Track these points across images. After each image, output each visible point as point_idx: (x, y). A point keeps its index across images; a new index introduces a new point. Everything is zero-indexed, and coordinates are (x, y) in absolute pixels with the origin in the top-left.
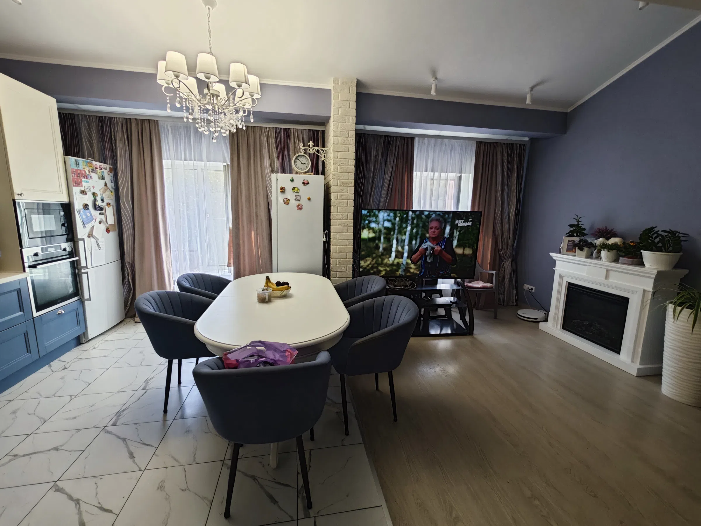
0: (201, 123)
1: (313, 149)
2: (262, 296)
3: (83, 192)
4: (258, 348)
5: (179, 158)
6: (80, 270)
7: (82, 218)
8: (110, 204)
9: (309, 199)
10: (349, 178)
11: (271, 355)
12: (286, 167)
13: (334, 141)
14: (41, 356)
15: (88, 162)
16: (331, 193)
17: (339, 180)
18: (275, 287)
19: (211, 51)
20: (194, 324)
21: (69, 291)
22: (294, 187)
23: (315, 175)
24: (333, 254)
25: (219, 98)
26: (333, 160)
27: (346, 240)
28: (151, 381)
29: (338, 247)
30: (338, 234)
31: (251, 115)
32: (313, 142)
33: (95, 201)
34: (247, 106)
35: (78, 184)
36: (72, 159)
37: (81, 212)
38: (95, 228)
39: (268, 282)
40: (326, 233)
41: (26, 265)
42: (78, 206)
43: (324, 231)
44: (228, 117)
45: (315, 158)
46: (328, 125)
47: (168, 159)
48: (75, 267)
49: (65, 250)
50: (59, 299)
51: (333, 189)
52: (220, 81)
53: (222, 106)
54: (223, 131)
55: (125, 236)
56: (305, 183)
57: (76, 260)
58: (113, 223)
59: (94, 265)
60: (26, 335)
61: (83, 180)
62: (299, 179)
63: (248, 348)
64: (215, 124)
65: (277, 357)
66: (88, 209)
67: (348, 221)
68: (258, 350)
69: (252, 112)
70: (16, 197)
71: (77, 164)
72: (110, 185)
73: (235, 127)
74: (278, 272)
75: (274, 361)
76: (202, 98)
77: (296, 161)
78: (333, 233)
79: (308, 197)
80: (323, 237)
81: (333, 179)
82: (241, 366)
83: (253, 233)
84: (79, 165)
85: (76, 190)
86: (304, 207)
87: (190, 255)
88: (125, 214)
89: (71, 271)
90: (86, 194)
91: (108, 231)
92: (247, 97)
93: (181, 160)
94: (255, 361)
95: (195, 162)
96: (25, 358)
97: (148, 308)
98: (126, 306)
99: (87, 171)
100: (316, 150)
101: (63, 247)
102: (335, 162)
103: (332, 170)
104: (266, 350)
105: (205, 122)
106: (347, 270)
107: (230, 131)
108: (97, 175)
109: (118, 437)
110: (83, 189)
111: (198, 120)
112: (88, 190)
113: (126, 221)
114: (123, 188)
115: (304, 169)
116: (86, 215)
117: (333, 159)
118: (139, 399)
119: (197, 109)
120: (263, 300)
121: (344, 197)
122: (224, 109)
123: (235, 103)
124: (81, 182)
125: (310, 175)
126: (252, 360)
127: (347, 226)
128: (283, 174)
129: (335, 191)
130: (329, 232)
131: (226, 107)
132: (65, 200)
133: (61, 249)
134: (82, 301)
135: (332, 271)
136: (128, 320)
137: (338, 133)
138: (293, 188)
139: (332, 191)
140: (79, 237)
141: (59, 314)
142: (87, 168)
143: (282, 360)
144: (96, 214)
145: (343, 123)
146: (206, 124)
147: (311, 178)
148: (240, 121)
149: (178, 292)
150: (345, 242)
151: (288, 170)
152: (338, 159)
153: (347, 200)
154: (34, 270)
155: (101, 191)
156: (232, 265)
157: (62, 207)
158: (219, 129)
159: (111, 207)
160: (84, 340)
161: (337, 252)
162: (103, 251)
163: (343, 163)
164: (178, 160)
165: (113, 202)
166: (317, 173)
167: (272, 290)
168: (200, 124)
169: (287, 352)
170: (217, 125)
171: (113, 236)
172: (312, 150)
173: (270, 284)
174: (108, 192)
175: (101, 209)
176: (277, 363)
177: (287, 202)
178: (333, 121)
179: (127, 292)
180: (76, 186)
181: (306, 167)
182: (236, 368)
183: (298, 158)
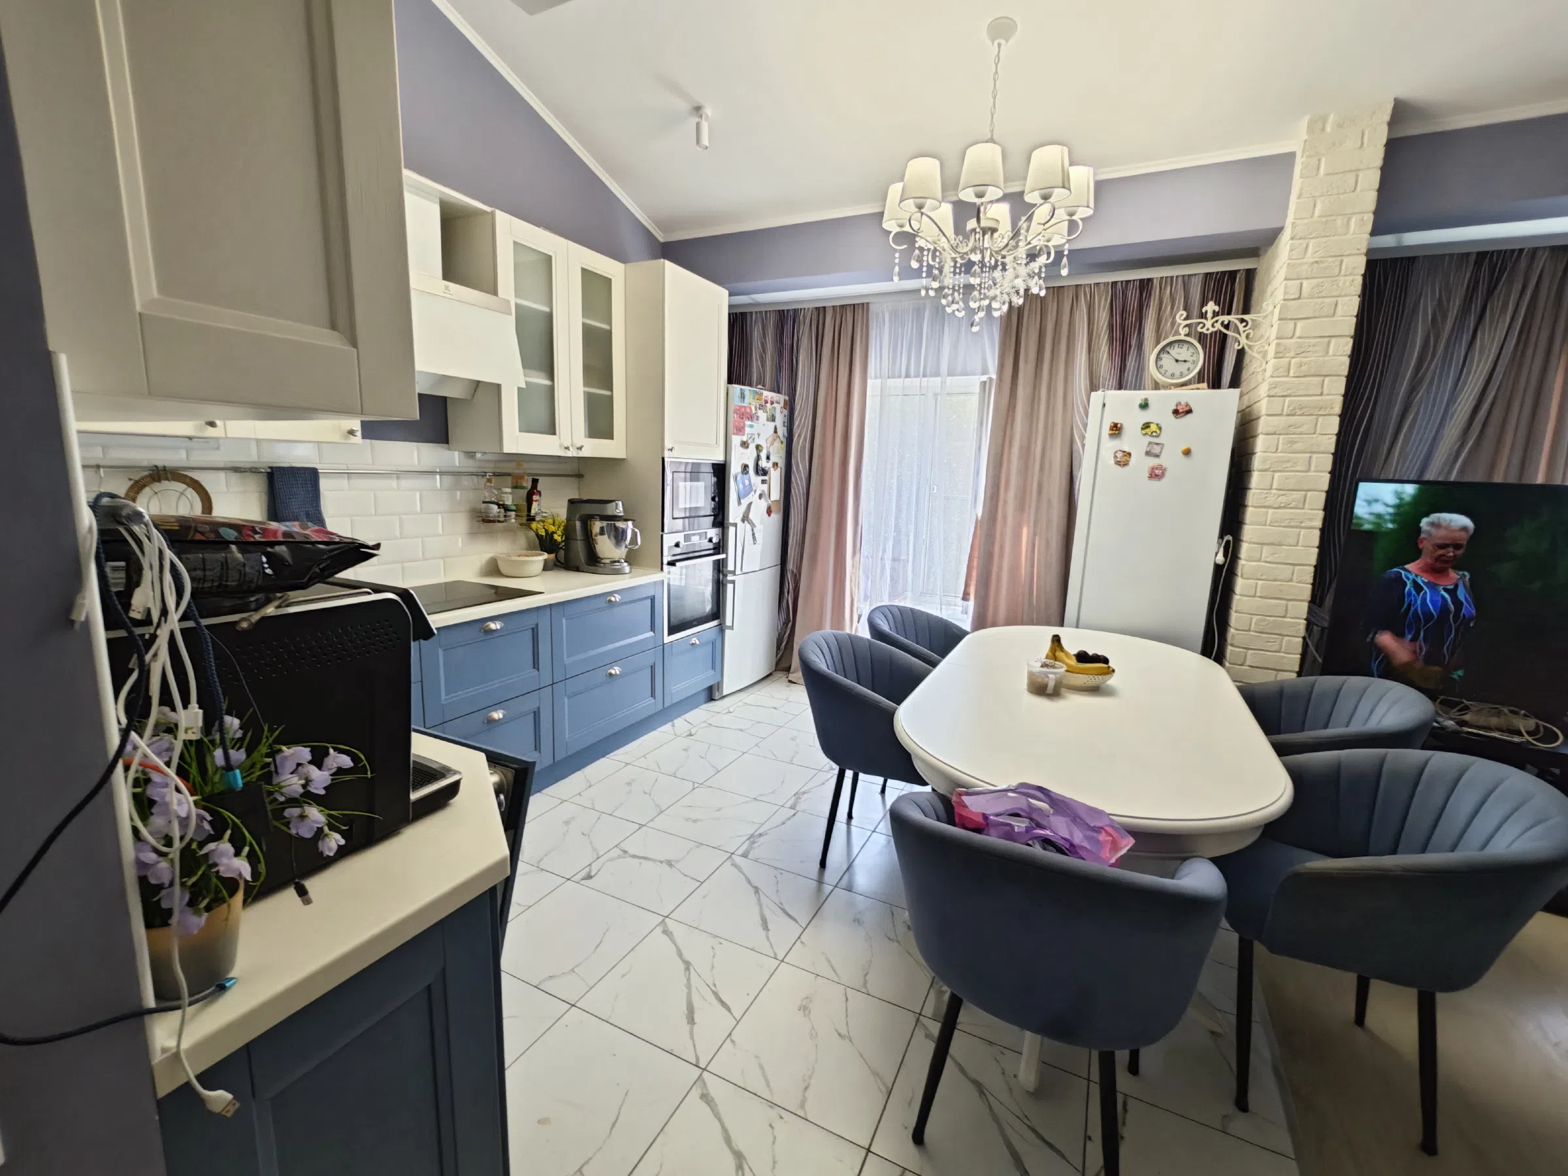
0: (952, 294)
1: (1217, 321)
2: (1040, 680)
3: (744, 445)
4: (1030, 800)
5: (897, 373)
6: (725, 576)
7: (738, 488)
8: (777, 464)
9: (1187, 453)
10: (1325, 392)
11: (1060, 828)
12: (1128, 375)
13: (1285, 293)
14: (666, 706)
15: (756, 392)
16: (1255, 437)
17: (1288, 399)
18: (1073, 662)
19: (992, 135)
20: (896, 709)
21: (705, 608)
22: (1148, 423)
23: (1209, 387)
24: (1240, 601)
25: (996, 235)
26: (1278, 345)
27: (1291, 567)
28: (805, 796)
29: (1260, 582)
30: (1265, 547)
31: (1065, 260)
32: (1217, 303)
33: (758, 458)
34: (1057, 240)
35: (740, 430)
36: (736, 388)
37: (739, 478)
38: (753, 505)
39: (1057, 648)
40: (1228, 542)
41: (665, 561)
42: (735, 469)
43: (1221, 536)
44: (1010, 273)
45: (1217, 345)
46: (1270, 251)
47: (876, 378)
48: (720, 567)
49: (710, 540)
50: (696, 620)
51: (1263, 425)
52: (1005, 198)
53: (1000, 251)
54: (995, 305)
55: (792, 524)
56: (1180, 411)
57: (723, 559)
58: (778, 499)
59: (744, 571)
60: (653, 668)
61: (748, 423)
62: (1163, 401)
63: (1011, 794)
64: (980, 293)
65: (1078, 838)
66: (748, 472)
67: (1304, 513)
68: (1030, 806)
69: (1066, 253)
70: (667, 454)
71: (743, 396)
72: (782, 431)
73: (1022, 292)
74: (1077, 627)
75: (1072, 845)
76: (961, 243)
77: (1162, 356)
78: (1250, 543)
79: (1185, 447)
80: (1217, 554)
81: (1269, 396)
82: (992, 831)
83: (1025, 531)
84: (744, 398)
85: (736, 440)
86: (1167, 474)
87: (893, 569)
88: (797, 483)
89: (713, 576)
90: (747, 447)
91: (769, 512)
92: (1059, 220)
93: (900, 377)
94: (1024, 830)
95: (925, 379)
96: (646, 705)
97: (817, 660)
98: (778, 648)
99: (753, 408)
100: (1222, 323)
101: (709, 536)
102: (1282, 349)
103: (1268, 373)
104: (1052, 812)
105: (961, 291)
106: (1283, 650)
107: (1010, 303)
108: (765, 414)
109: (749, 882)
110: (745, 438)
111: (946, 290)
112: (751, 440)
113: (795, 493)
114: (799, 436)
115: (1182, 375)
116: (743, 483)
117: (1276, 341)
118: (784, 823)
119: (948, 268)
120: (1039, 689)
121: (1300, 444)
122: (1004, 257)
123: (1029, 239)
124: (743, 428)
125: (1198, 389)
126: (1020, 825)
127: (1297, 527)
128: (1122, 392)
129: (1271, 430)
130: (1237, 540)
131: (1008, 252)
132: (719, 458)
133: (706, 538)
134: (722, 629)
135: (1232, 645)
136: (779, 674)
137: (1305, 267)
138: (1144, 425)
139: (1260, 430)
140: (731, 520)
141: (693, 644)
142: (754, 403)
143: (1088, 847)
144: (756, 480)
145: (1324, 239)
146: (961, 296)
147: (1200, 396)
148: (1036, 277)
149: (868, 639)
150: (1286, 571)
151: (1131, 382)
152: (1293, 341)
153: (1309, 455)
154: (672, 568)
155: (768, 441)
156: (972, 597)
157: (713, 469)
158: (986, 302)
159: (779, 469)
160: (717, 694)
161: (1254, 596)
162: (758, 547)
163: (1311, 349)
164: (894, 377)
165: (782, 463)
166: (1216, 384)
167: (1065, 668)
168: (950, 298)
169: (1104, 833)
170: (985, 294)
171: (776, 518)
172: (1209, 326)
173: (1059, 654)
174: (777, 444)
175: (765, 472)
176: (1077, 853)
177: (1123, 460)
178: (1292, 239)
179: (784, 624)
180: (737, 434)
181: (1189, 369)
182: (978, 830)
183: (1168, 349)
